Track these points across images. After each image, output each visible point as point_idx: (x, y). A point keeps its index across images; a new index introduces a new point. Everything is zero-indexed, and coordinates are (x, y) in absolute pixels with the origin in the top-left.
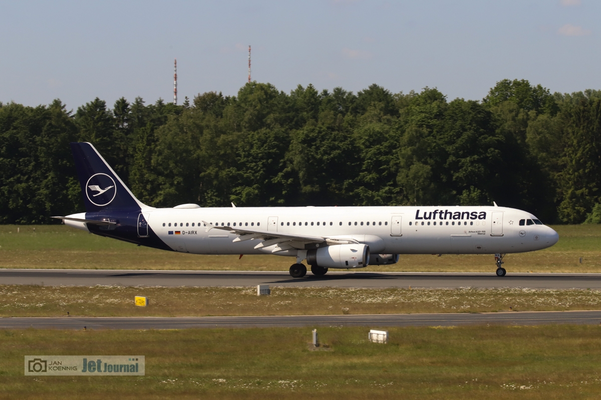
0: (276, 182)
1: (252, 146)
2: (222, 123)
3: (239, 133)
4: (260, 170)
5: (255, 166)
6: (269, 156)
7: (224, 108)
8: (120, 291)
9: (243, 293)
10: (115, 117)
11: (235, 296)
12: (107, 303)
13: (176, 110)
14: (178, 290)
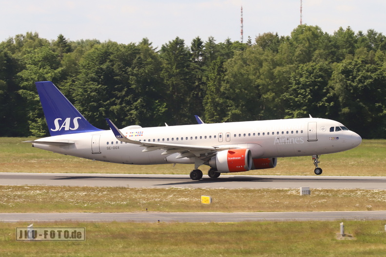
0: (321, 104)
1: (301, 76)
2: (277, 57)
3: (292, 66)
4: (308, 95)
5: (304, 92)
6: (314, 83)
7: (279, 45)
8: (190, 191)
9: (289, 193)
10: (192, 52)
11: (282, 196)
12: (179, 202)
13: (242, 47)
14: (236, 191)
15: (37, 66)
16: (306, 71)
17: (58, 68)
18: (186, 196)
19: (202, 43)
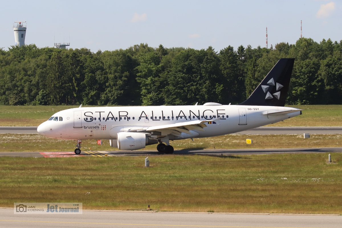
0: (313, 84)
1: (302, 68)
2: (288, 57)
4: (306, 79)
5: (304, 77)
6: (310, 72)
7: (289, 50)
8: (239, 137)
9: (297, 137)
10: (238, 54)
11: (293, 138)
12: (233, 143)
13: (267, 51)
14: (266, 136)
15: (147, 64)
16: (305, 65)
17: (159, 64)
18: (237, 139)
19: (244, 49)
